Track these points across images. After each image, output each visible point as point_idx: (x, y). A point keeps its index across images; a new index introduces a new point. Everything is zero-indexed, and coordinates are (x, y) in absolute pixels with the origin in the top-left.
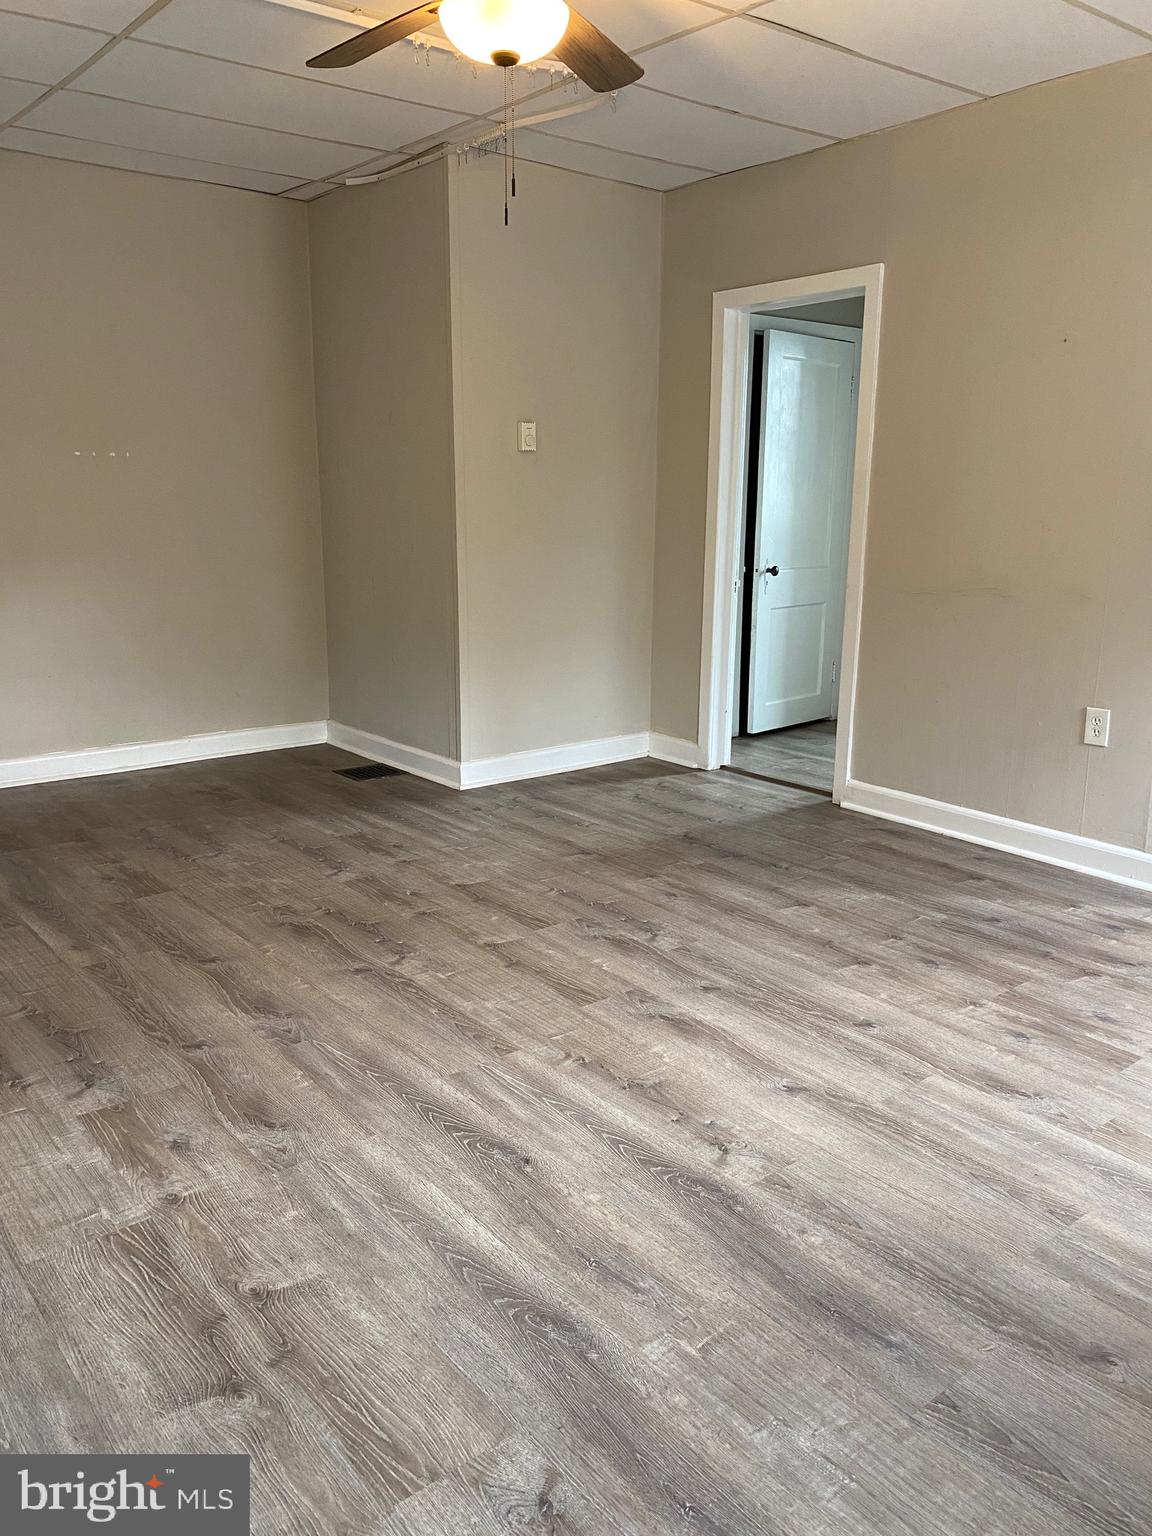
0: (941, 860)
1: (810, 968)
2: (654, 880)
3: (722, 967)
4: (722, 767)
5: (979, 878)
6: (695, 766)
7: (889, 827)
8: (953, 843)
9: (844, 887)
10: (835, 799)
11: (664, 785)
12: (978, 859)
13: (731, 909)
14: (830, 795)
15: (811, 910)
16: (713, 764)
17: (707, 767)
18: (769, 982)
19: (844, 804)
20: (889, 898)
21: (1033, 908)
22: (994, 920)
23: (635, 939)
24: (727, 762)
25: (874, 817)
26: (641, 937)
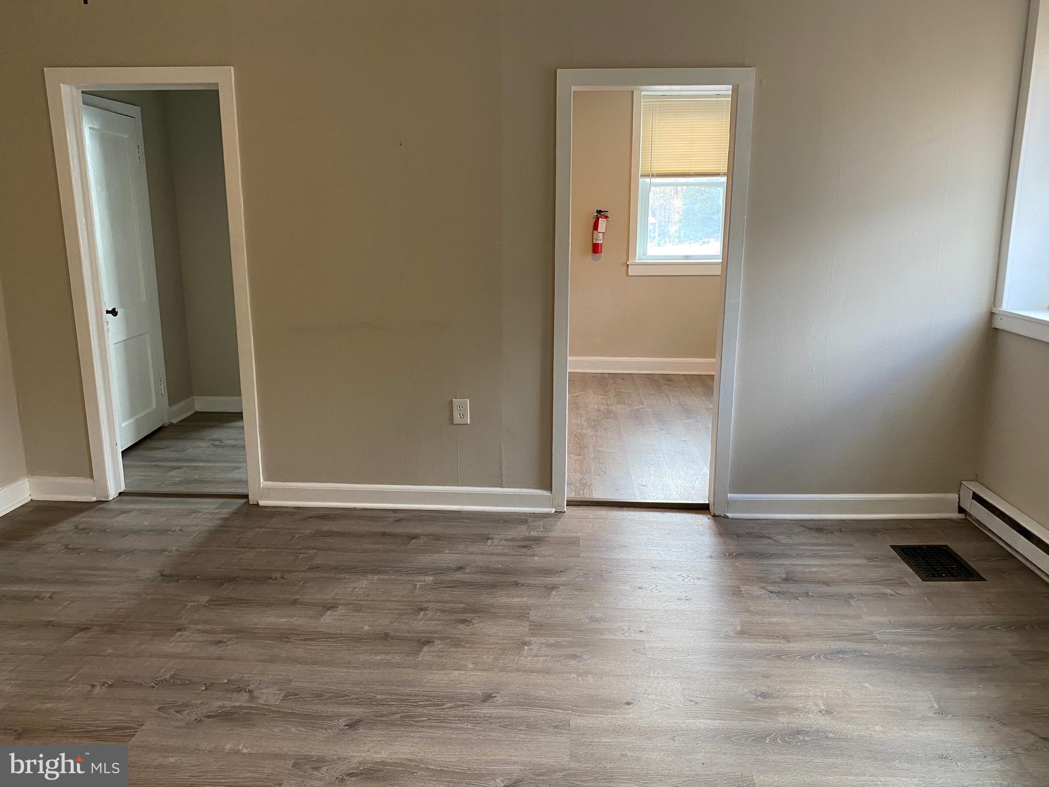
0: (377, 531)
1: (399, 665)
2: (185, 633)
3: (339, 697)
4: (120, 494)
5: (416, 537)
6: (94, 499)
7: (314, 513)
8: (369, 514)
9: (339, 579)
10: (252, 500)
11: (81, 526)
12: (397, 521)
13: (284, 636)
14: (246, 496)
15: (341, 610)
16: (113, 494)
17: (108, 497)
18: (387, 693)
19: (262, 503)
20: (382, 577)
21: (470, 549)
22: (460, 569)
23: (237, 704)
24: (123, 489)
25: (295, 508)
26: (241, 700)
